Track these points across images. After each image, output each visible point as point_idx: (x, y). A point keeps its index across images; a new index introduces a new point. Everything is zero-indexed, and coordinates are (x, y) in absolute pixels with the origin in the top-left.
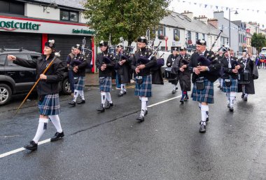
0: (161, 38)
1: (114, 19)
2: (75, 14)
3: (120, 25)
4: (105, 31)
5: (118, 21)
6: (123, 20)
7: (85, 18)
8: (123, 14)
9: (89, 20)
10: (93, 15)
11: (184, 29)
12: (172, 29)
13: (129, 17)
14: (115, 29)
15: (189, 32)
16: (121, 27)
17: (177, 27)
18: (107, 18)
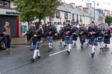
0: (58, 17)
1: (31, 6)
2: (7, 2)
3: (34, 10)
4: (26, 13)
5: (33, 8)
6: (36, 7)
7: (14, 5)
8: (36, 3)
9: (16, 6)
10: (19, 4)
11: (70, 13)
12: (64, 13)
13: (39, 6)
14: (31, 12)
15: (73, 15)
16: (35, 11)
17: (67, 12)
18: (27, 6)
